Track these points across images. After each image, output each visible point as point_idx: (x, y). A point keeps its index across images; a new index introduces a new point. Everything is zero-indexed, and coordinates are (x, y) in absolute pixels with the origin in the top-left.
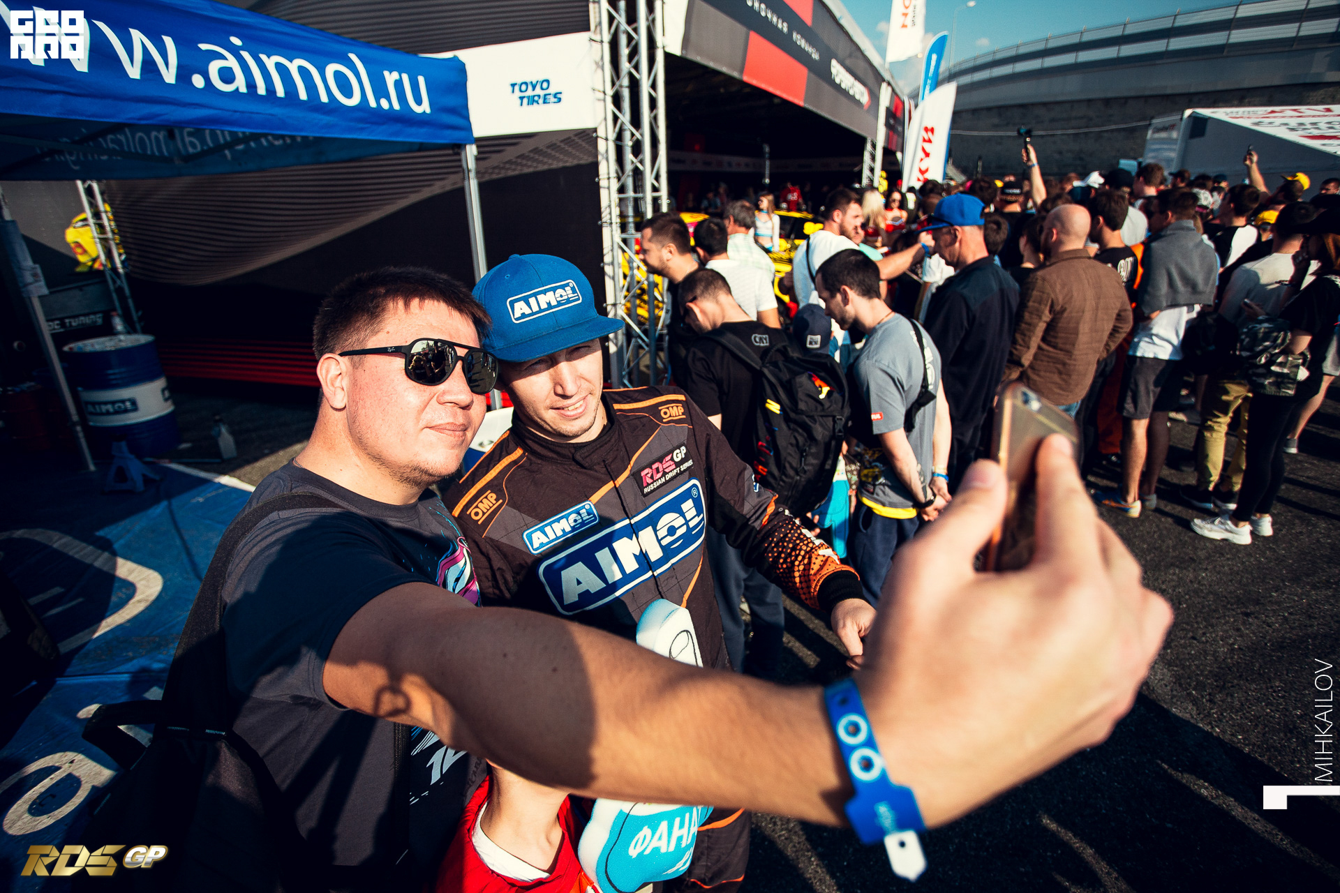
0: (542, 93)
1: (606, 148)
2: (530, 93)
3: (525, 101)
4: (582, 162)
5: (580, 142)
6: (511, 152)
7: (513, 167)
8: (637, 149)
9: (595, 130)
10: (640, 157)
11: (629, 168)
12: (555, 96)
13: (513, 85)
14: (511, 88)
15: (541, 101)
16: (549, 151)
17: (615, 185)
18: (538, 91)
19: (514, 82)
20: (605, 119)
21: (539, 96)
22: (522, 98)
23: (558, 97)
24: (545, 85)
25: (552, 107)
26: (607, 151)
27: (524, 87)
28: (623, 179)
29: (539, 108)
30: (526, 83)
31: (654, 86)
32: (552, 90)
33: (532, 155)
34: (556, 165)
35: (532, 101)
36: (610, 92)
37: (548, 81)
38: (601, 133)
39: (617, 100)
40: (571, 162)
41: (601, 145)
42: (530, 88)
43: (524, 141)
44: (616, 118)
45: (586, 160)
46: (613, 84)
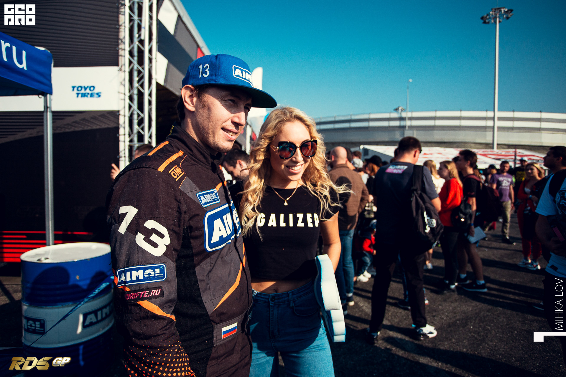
0: (90, 92)
1: (123, 121)
2: (83, 91)
3: (80, 95)
4: (110, 126)
5: (110, 116)
6: (69, 120)
7: (70, 127)
8: (141, 122)
9: (118, 111)
10: (141, 126)
11: (135, 131)
12: (97, 94)
13: (74, 87)
14: (72, 89)
15: (89, 96)
16: (92, 120)
17: (128, 139)
18: (88, 91)
19: (74, 85)
20: (125, 107)
21: (88, 94)
22: (78, 94)
23: (99, 95)
24: (92, 89)
25: (95, 99)
26: (124, 123)
27: (80, 89)
28: (132, 136)
29: (88, 99)
30: (81, 87)
31: (150, 95)
32: (96, 91)
33: (81, 122)
34: (95, 127)
35: (84, 95)
36: (128, 94)
37: (94, 87)
38: (122, 113)
39: (131, 98)
40: (104, 126)
41: (121, 120)
42: (83, 89)
43: (77, 114)
44: (130, 107)
45: (112, 125)
46: (130, 91)
